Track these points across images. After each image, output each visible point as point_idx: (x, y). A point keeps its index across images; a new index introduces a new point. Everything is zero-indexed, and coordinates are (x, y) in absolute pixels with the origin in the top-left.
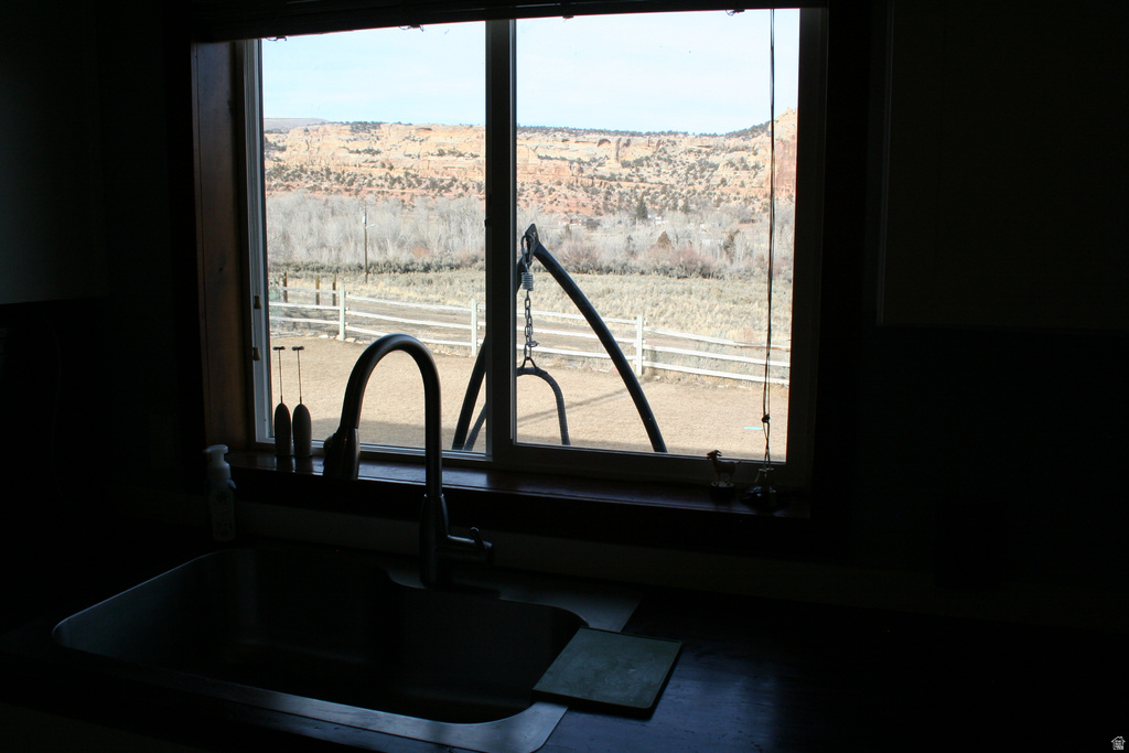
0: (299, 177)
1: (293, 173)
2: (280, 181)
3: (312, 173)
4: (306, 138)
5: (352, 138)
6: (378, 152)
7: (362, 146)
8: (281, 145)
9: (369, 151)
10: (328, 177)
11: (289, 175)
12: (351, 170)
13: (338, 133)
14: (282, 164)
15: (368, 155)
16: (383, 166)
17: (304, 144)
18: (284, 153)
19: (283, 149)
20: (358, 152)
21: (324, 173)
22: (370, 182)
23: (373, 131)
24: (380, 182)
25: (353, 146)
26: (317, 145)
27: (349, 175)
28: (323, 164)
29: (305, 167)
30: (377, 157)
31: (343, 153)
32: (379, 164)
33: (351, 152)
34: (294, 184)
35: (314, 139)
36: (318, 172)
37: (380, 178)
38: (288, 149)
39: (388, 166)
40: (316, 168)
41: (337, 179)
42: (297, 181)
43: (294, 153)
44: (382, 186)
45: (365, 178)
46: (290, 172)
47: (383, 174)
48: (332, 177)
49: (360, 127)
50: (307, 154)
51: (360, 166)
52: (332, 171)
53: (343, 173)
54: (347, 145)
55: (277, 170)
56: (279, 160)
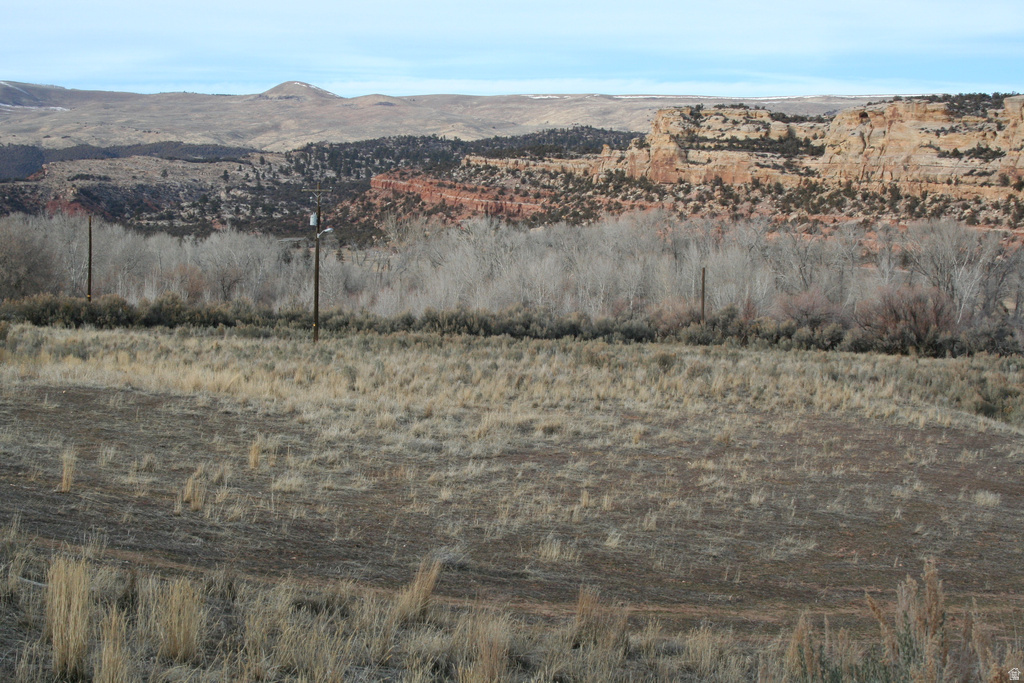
0: (840, 205)
1: (831, 196)
2: (805, 213)
3: (865, 197)
4: (862, 128)
5: (947, 127)
6: (998, 154)
7: (965, 142)
8: (816, 143)
9: (982, 153)
10: (892, 206)
11: (822, 201)
12: (942, 190)
13: (920, 118)
14: (813, 179)
15: (977, 161)
16: (1005, 181)
17: (855, 140)
18: (821, 159)
19: (818, 152)
20: (956, 154)
21: (888, 194)
22: (975, 213)
23: (991, 112)
24: (994, 214)
25: (945, 142)
26: (881, 141)
27: (934, 200)
28: (887, 179)
29: (855, 184)
30: (995, 164)
31: (927, 158)
32: (995, 178)
33: (943, 155)
34: (827, 218)
35: (877, 130)
36: (875, 196)
37: (996, 206)
38: (828, 151)
39: (1014, 182)
40: (875, 187)
41: (910, 209)
42: (836, 214)
43: (838, 158)
44: (997, 222)
45: (966, 207)
46: (825, 195)
47: (1001, 198)
48: (901, 205)
49: (960, 106)
50: (860, 159)
51: (958, 182)
52: (903, 192)
53: (924, 196)
54: (936, 141)
55: (803, 192)
56: (810, 172)
